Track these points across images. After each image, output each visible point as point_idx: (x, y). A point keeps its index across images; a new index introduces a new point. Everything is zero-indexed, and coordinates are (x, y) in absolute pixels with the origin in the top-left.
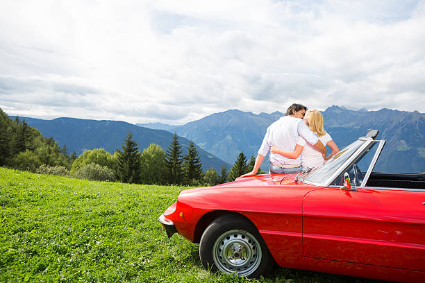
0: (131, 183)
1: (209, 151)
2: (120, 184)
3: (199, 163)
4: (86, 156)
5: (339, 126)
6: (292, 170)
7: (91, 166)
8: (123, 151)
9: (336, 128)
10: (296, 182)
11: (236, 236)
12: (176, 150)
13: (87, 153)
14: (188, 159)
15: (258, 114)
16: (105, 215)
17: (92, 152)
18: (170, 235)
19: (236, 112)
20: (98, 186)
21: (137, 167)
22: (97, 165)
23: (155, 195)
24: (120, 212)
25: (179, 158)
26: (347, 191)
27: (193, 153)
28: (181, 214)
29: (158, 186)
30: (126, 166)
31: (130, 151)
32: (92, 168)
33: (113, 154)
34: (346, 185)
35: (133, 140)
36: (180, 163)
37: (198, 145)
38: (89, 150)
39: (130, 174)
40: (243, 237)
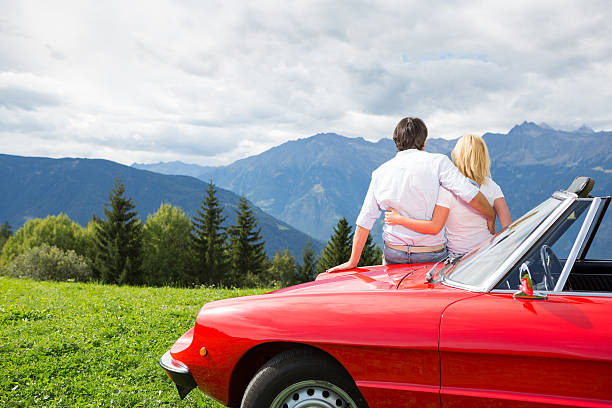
0: (120, 285)
1: (278, 217)
2: (97, 287)
3: (259, 242)
4: (30, 232)
5: (536, 163)
6: (427, 257)
7: (42, 251)
8: (106, 220)
9: (529, 167)
10: (430, 283)
11: (311, 393)
12: (213, 216)
13: (32, 226)
14: (236, 233)
15: (376, 141)
16: (58, 352)
17: (43, 223)
18: (183, 394)
19: (332, 139)
20: (52, 293)
21: (135, 252)
22: (54, 249)
23: (166, 309)
24: (91, 345)
25: (218, 232)
26: (527, 300)
27: (247, 221)
28: (202, 352)
29: (174, 290)
30: (113, 248)
31: (120, 218)
32: (43, 253)
33: (85, 226)
34: (524, 289)
35: (125, 197)
36: (222, 241)
37: (258, 204)
38: (37, 219)
39: (121, 267)
40: (326, 395)
